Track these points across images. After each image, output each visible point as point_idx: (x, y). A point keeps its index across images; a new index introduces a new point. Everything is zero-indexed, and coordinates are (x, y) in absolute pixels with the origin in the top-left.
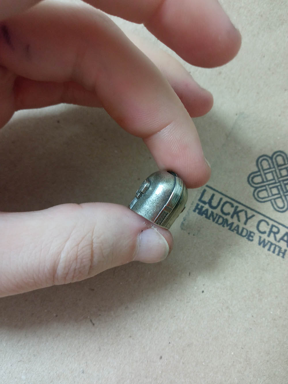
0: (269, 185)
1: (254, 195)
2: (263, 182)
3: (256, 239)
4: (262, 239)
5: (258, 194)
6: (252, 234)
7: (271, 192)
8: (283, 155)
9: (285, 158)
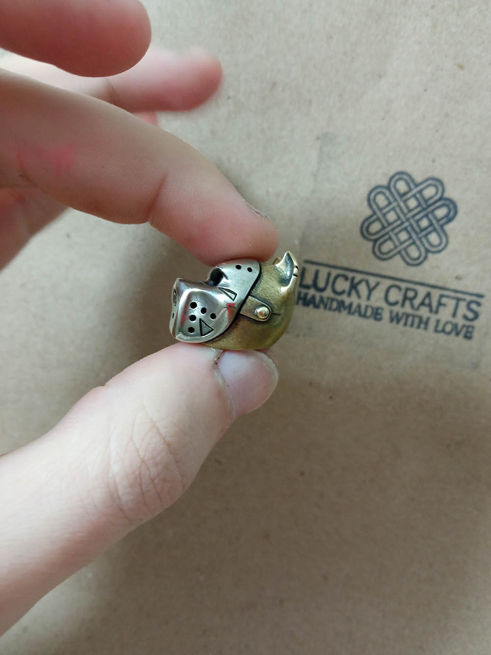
0: (393, 230)
1: (374, 252)
2: (384, 228)
3: (386, 315)
4: (394, 314)
5: (379, 250)
6: (380, 311)
7: (398, 239)
8: (405, 177)
9: (408, 180)
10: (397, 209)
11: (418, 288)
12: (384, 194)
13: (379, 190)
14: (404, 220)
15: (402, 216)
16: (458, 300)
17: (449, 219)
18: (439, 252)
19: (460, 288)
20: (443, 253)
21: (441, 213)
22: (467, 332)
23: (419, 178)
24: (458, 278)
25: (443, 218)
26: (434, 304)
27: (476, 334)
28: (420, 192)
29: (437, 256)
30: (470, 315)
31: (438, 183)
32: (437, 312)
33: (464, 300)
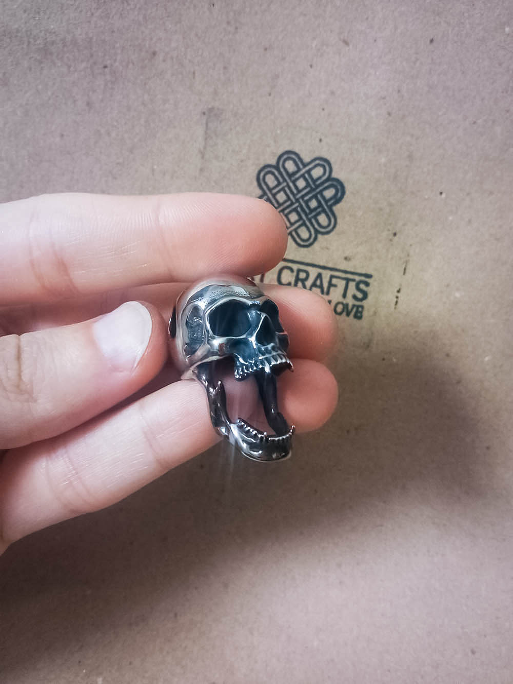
0: (283, 210)
7: (289, 220)
8: (293, 156)
9: (297, 160)
10: (286, 189)
11: (309, 269)
12: (273, 174)
13: (269, 169)
14: (294, 201)
15: (291, 197)
16: (348, 280)
17: (337, 199)
18: (328, 233)
19: (349, 270)
20: (332, 234)
21: (329, 193)
22: (357, 312)
23: (307, 159)
24: (346, 258)
25: (331, 199)
26: (325, 285)
27: (365, 314)
28: (309, 172)
29: (326, 236)
30: (360, 295)
31: (325, 163)
32: (328, 293)
33: (354, 280)
